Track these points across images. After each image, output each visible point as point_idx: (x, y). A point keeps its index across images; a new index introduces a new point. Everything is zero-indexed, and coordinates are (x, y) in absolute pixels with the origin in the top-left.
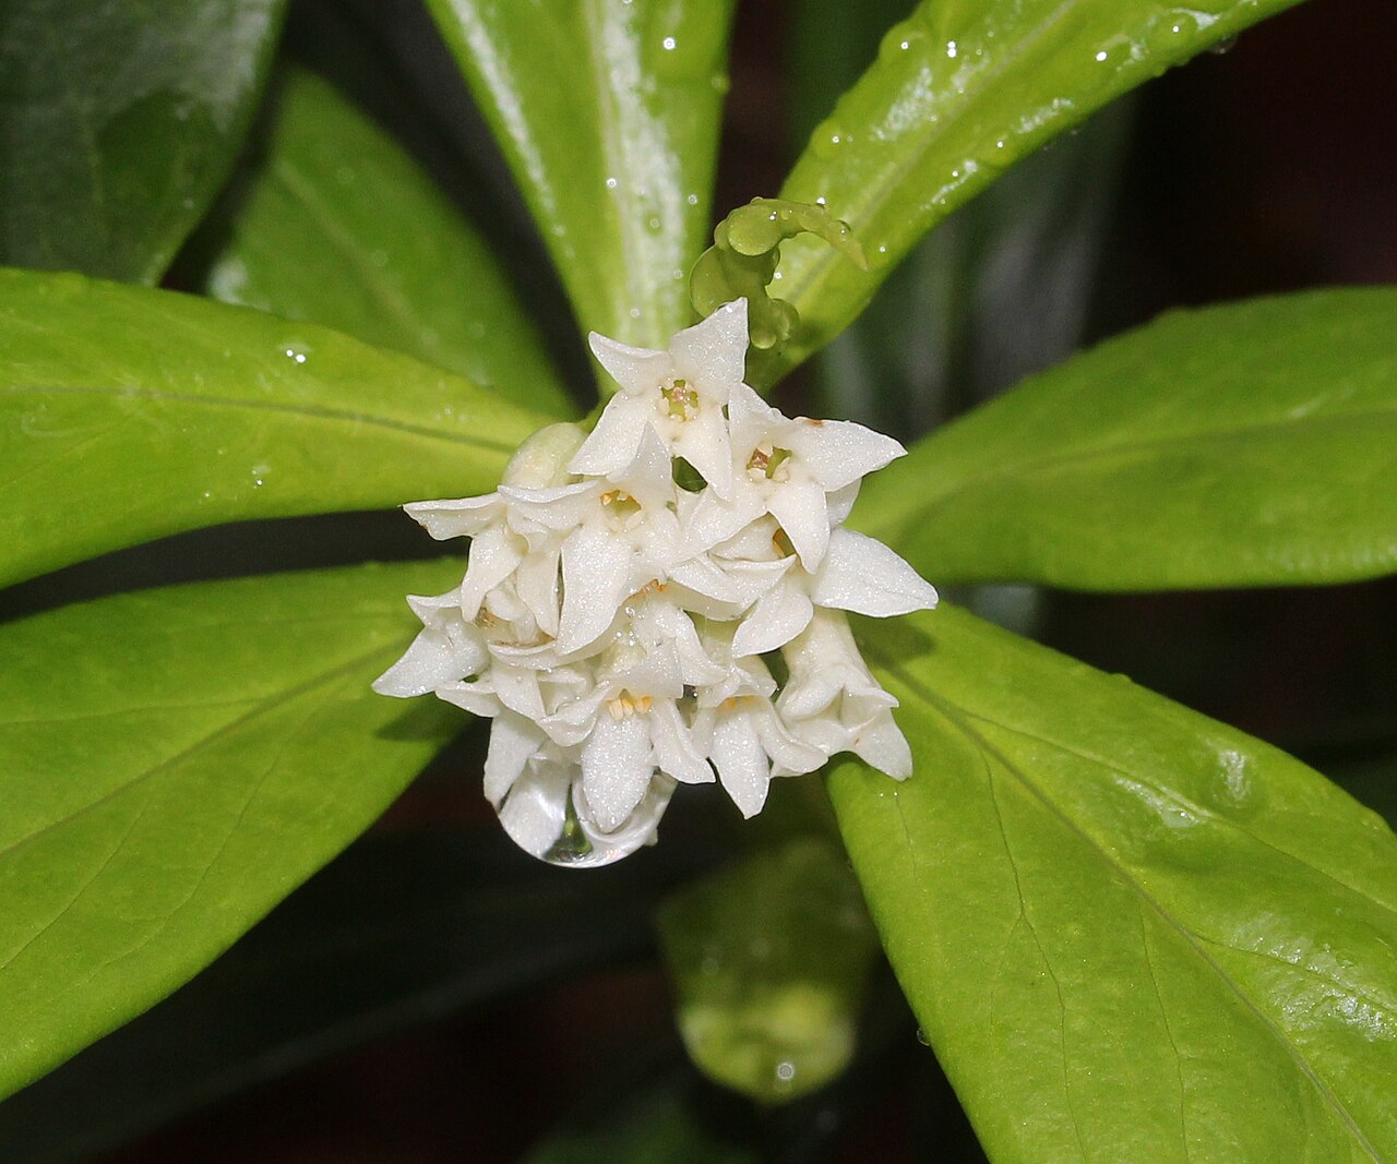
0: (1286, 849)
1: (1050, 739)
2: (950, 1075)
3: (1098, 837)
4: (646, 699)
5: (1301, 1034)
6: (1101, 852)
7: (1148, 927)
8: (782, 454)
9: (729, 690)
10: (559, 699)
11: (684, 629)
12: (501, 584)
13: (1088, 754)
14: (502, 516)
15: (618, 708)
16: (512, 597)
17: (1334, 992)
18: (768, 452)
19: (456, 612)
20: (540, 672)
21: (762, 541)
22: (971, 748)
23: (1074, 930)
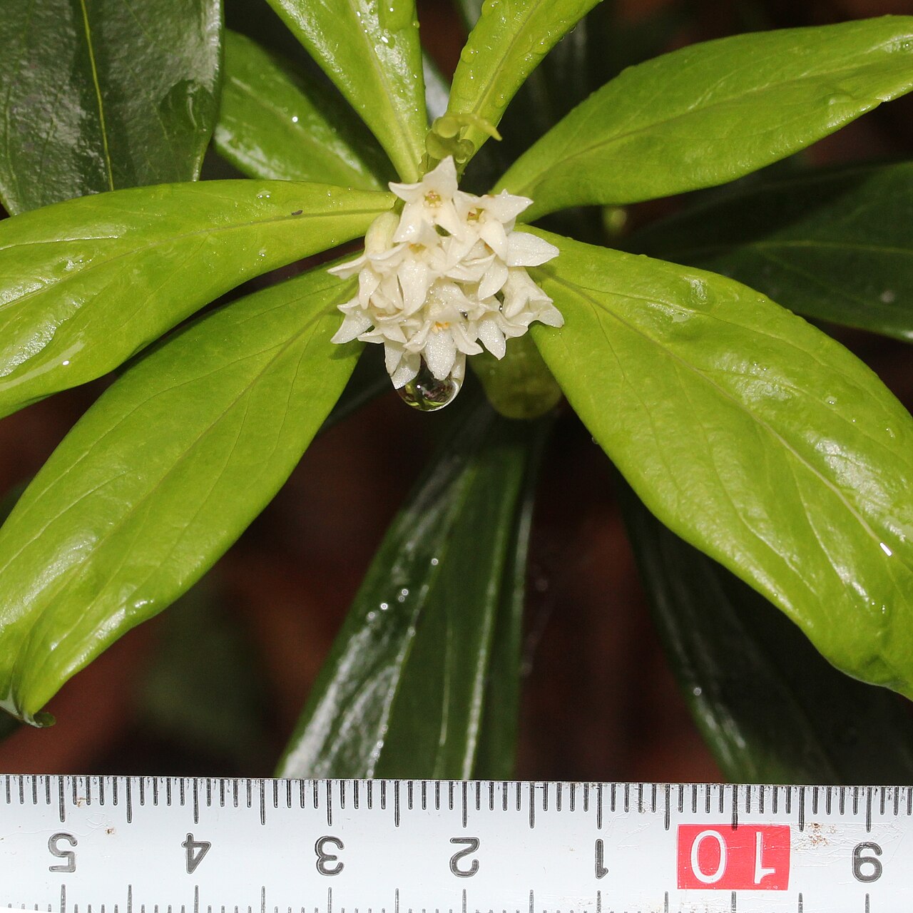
0: (728, 320)
1: (619, 293)
2: (610, 456)
3: (649, 334)
4: (446, 324)
5: (753, 404)
6: (650, 340)
7: (678, 371)
8: (480, 211)
9: (480, 313)
10: (411, 332)
11: (456, 291)
12: (376, 291)
13: (636, 296)
14: (368, 265)
15: (436, 329)
16: (381, 296)
17: (762, 383)
18: (474, 212)
19: (359, 307)
20: (400, 323)
21: (481, 249)
22: (587, 303)
23: (647, 381)
